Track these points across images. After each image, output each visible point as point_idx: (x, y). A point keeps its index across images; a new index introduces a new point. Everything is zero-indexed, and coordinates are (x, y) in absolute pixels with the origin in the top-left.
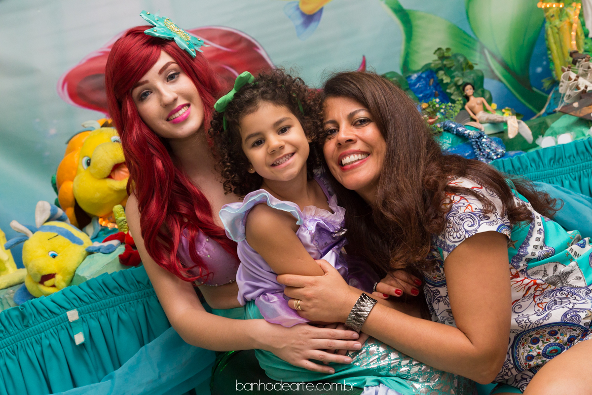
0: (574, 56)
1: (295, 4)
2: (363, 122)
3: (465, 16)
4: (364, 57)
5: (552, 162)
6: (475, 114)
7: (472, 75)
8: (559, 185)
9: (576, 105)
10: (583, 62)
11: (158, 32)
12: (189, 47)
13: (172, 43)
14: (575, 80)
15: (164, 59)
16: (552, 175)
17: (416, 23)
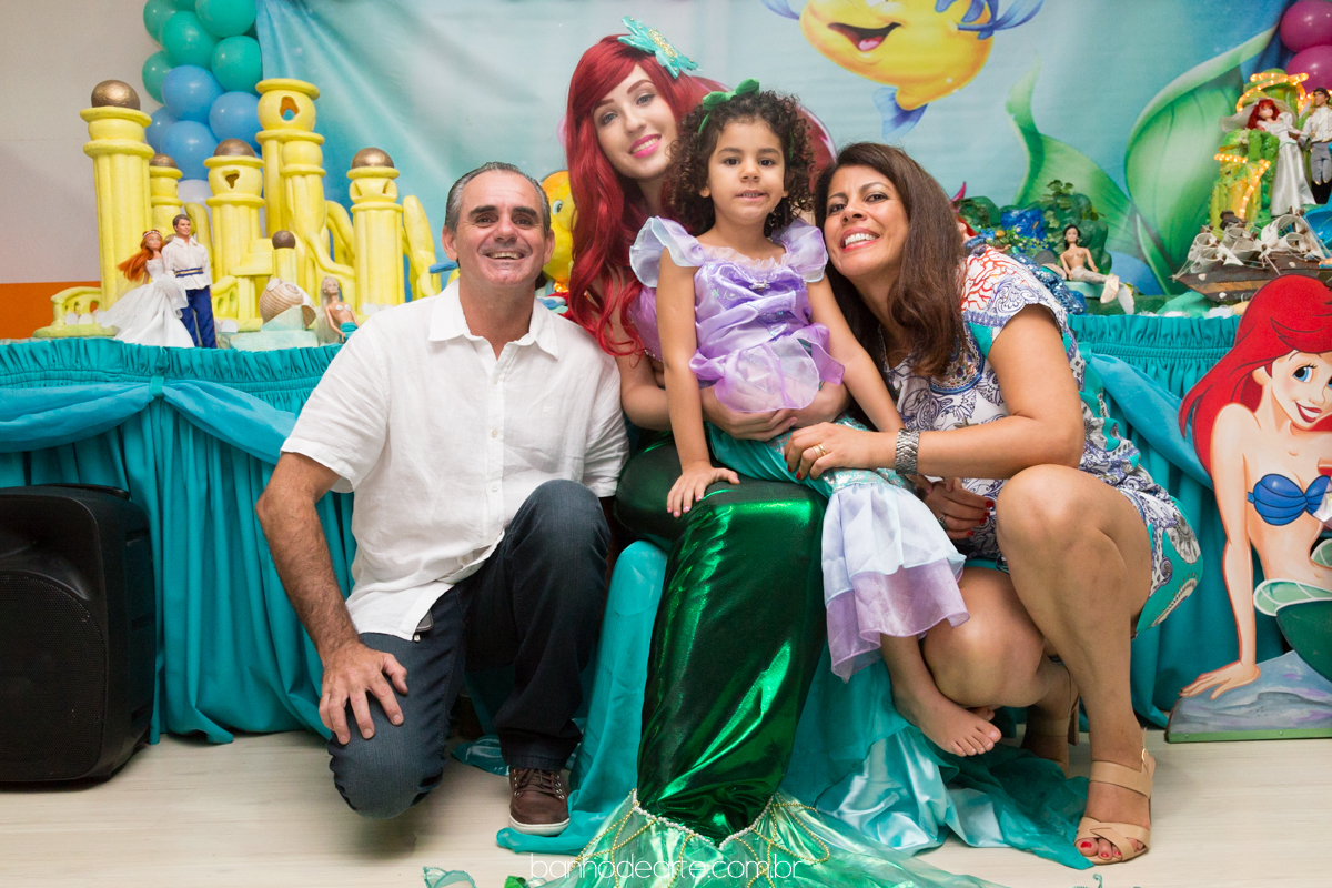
0: (1226, 217)
1: (891, 92)
2: (880, 197)
3: (1122, 163)
4: (965, 184)
5: (1140, 335)
6: (1070, 268)
7: (1092, 227)
8: (1141, 370)
9: (1202, 277)
10: (1234, 227)
11: (636, 41)
12: (672, 65)
13: (652, 58)
14: (1214, 246)
15: (638, 75)
16: (1135, 354)
17: (1050, 155)
